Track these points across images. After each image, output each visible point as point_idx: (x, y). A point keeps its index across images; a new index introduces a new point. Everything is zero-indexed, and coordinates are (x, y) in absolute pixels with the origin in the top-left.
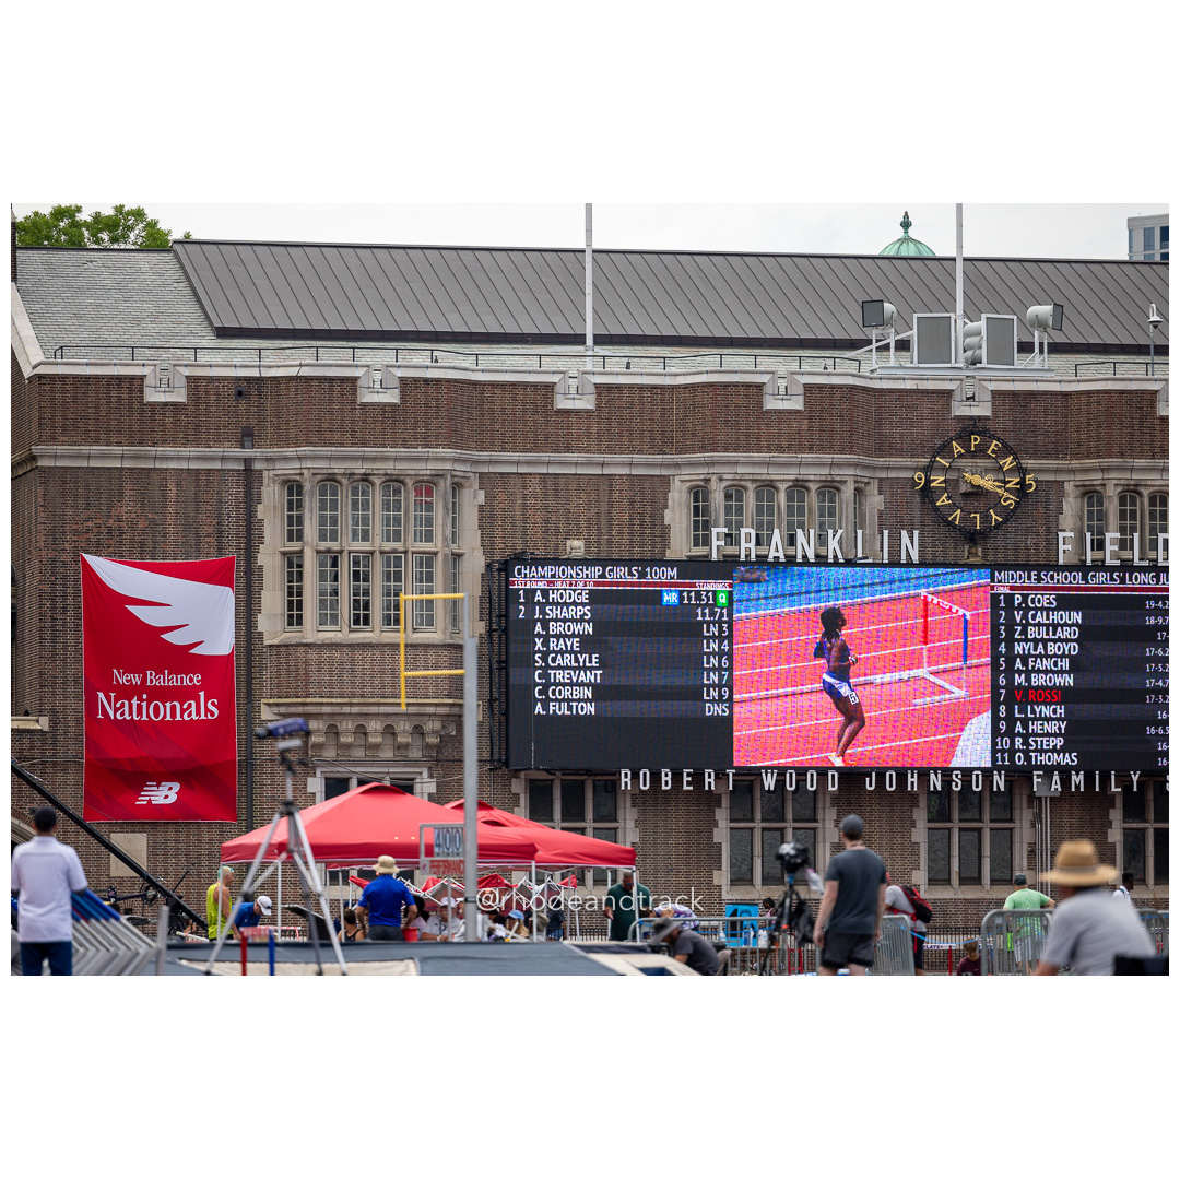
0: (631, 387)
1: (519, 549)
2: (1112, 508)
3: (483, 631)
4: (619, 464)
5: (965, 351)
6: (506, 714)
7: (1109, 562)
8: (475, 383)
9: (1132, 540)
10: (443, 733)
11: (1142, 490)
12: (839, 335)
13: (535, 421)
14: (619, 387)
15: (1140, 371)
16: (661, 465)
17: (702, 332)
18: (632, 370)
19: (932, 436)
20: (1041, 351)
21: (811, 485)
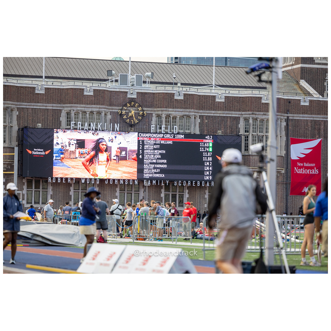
0: (53, 88)
1: (26, 125)
2: (164, 120)
3: (17, 144)
4: (50, 106)
5: (131, 83)
6: (22, 164)
7: (162, 132)
8: (17, 87)
9: (168, 127)
10: (7, 168)
11: (171, 116)
12: (102, 78)
13: (31, 96)
14: (50, 88)
15: (171, 89)
16: (60, 107)
17: (70, 76)
18: (53, 85)
19: (123, 102)
20: (148, 83)
21: (94, 112)
